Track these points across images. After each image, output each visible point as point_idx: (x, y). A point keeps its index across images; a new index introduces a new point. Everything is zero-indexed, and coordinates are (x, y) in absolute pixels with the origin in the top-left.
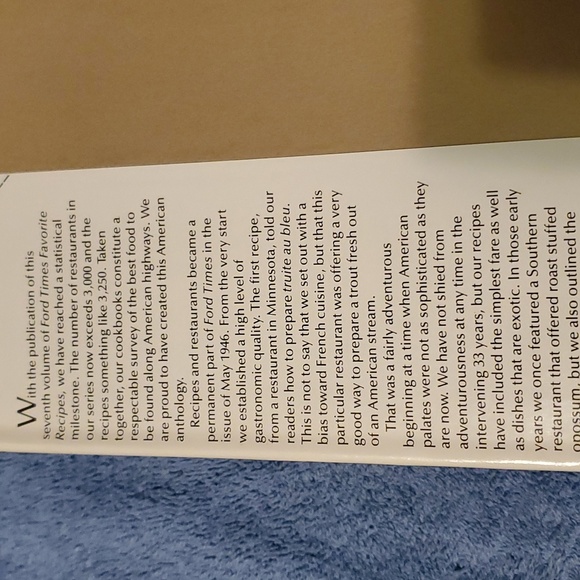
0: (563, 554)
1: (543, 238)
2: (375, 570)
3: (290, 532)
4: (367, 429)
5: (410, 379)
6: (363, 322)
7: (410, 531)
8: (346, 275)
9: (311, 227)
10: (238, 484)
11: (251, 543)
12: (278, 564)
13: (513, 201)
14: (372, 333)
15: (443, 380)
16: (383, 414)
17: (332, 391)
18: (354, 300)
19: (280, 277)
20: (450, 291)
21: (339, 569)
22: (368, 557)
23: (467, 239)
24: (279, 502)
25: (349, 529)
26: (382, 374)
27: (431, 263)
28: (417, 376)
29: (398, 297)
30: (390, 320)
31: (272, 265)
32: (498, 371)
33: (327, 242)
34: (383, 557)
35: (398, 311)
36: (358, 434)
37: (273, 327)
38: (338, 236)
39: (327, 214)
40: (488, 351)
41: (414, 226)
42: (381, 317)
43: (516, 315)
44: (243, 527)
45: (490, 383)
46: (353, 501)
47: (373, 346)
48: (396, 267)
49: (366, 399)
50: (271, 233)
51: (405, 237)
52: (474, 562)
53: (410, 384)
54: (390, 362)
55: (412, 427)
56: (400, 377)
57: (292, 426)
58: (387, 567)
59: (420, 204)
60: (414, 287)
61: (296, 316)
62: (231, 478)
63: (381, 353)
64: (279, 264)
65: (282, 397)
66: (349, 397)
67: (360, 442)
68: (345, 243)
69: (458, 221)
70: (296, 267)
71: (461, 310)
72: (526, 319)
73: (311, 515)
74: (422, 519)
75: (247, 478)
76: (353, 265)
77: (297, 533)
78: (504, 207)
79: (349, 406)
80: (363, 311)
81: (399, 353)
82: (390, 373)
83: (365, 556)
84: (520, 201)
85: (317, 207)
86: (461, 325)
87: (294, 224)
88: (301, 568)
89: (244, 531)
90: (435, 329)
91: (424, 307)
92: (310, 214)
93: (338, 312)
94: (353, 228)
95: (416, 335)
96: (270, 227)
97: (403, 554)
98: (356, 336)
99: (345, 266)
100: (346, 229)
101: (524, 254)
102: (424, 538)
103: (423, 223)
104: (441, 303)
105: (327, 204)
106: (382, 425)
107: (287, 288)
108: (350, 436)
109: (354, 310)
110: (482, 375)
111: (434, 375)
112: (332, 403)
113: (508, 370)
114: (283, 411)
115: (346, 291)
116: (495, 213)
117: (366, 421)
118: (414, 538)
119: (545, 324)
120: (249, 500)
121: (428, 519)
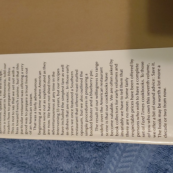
0: (89, 166)
1: (75, 78)
2: (39, 171)
3: (17, 160)
4: (29, 129)
5: (40, 116)
6: (29, 100)
7: (49, 160)
8: (24, 87)
9: (16, 74)
10: (3, 147)
11: (6, 163)
12: (13, 169)
13: (67, 68)
14: (31, 103)
15: (49, 116)
16: (33, 126)
17: (20, 119)
18: (26, 94)
19: (7, 87)
20: (51, 92)
21: (30, 171)
22: (38, 167)
23: (56, 78)
24: (14, 152)
25: (33, 159)
26: (33, 114)
27: (47, 84)
28: (42, 115)
29: (38, 93)
30: (36, 100)
31: (5, 84)
32: (63, 114)
33: (20, 78)
34: (42, 167)
35: (38, 97)
36: (26, 131)
37: (5, 101)
38: (23, 76)
39: (20, 70)
40: (60, 108)
41: (43, 74)
42: (33, 99)
43: (68, 99)
44: (4, 159)
45: (61, 117)
46: (34, 151)
47: (31, 107)
48: (38, 85)
49: (29, 121)
50: (5, 75)
51: (40, 77)
52: (66, 169)
53: (40, 117)
54: (35, 111)
55: (40, 129)
56: (38, 115)
57: (9, 129)
58: (43, 170)
59: (44, 68)
60: (42, 91)
61: (11, 98)
62: (1, 145)
63: (33, 109)
64: (7, 84)
65: (7, 121)
66: (24, 121)
67: (27, 133)
68: (24, 78)
69: (54, 73)
70: (11, 84)
71: (54, 97)
72: (70, 100)
73: (23, 155)
74: (52, 156)
75: (6, 145)
76: (26, 84)
77: (19, 161)
78: (65, 69)
79: (24, 123)
80: (29, 97)
81: (38, 108)
82: (35, 114)
83: (37, 167)
84: (69, 68)
85: (17, 68)
86: (54, 101)
87: (11, 73)
88: (19, 170)
89: (4, 160)
90: (47, 102)
91: (45, 96)
92: (16, 70)
93: (22, 97)
94: (27, 74)
95: (42, 104)
96: (5, 73)
97: (47, 166)
98: (27, 104)
99: (24, 84)
100: (25, 74)
101: (70, 82)
102: (53, 162)
103: (45, 73)
104: (49, 95)
105: (20, 67)
106: (33, 128)
107: (9, 90)
108: (24, 132)
109: (26, 97)
110: (59, 115)
111: (46, 115)
112: (20, 122)
113: (65, 114)
114: (7, 125)
115: (24, 92)
116: (63, 71)
117: (28, 128)
118: (50, 162)
119: (75, 101)
120: (6, 151)
121: (54, 156)
